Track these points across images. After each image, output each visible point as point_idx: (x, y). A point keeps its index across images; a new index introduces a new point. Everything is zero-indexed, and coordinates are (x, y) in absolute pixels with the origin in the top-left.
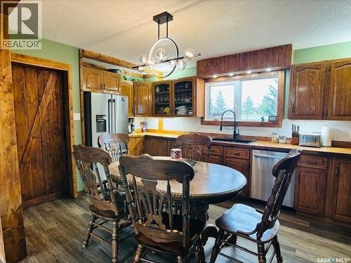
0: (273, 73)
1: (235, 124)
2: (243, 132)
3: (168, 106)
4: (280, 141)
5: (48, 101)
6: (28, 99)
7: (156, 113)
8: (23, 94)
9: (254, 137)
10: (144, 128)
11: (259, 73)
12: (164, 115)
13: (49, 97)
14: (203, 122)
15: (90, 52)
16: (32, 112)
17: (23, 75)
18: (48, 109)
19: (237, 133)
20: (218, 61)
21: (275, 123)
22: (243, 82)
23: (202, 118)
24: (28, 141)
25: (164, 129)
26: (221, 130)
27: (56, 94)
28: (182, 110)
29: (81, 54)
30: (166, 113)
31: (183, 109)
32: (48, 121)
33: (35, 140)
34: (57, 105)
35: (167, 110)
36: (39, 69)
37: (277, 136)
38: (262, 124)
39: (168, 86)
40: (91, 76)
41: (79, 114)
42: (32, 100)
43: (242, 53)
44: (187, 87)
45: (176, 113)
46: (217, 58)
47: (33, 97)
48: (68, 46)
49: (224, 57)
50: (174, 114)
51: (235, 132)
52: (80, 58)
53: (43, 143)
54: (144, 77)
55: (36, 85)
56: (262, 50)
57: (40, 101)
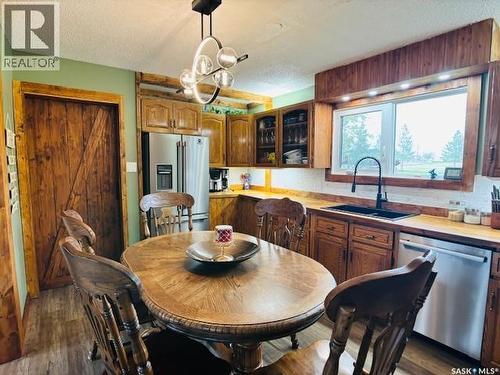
0: (455, 84)
1: (380, 182)
2: (395, 196)
3: (273, 150)
4: (467, 218)
5: (96, 146)
6: (69, 144)
7: (258, 162)
8: (63, 138)
9: (415, 207)
10: (246, 184)
11: (427, 85)
12: (269, 164)
13: (98, 140)
14: (329, 176)
15: (152, 76)
16: (74, 161)
17: (65, 113)
18: (95, 156)
19: (383, 197)
20: (349, 71)
21: (457, 182)
22: (399, 106)
23: (328, 170)
24: (70, 199)
25: (274, 186)
26: (353, 190)
27: (107, 137)
28: (293, 156)
29: (140, 78)
30: (271, 162)
31: (295, 154)
32: (96, 173)
33: (78, 198)
34: (108, 151)
35: (272, 157)
36: (84, 104)
37: (461, 208)
38: (431, 184)
39: (274, 117)
40: (153, 110)
41: (135, 164)
42: (75, 145)
43: (390, 52)
44: (301, 118)
45: (284, 162)
46: (346, 66)
47: (76, 140)
48: (121, 70)
49: (358, 63)
50: (282, 163)
51: (379, 196)
52: (137, 84)
53: (90, 203)
54: (249, 107)
55: (80, 125)
56: (428, 42)
57: (85, 147)
